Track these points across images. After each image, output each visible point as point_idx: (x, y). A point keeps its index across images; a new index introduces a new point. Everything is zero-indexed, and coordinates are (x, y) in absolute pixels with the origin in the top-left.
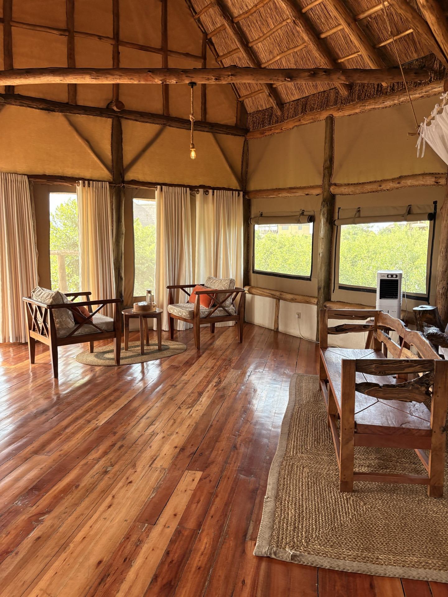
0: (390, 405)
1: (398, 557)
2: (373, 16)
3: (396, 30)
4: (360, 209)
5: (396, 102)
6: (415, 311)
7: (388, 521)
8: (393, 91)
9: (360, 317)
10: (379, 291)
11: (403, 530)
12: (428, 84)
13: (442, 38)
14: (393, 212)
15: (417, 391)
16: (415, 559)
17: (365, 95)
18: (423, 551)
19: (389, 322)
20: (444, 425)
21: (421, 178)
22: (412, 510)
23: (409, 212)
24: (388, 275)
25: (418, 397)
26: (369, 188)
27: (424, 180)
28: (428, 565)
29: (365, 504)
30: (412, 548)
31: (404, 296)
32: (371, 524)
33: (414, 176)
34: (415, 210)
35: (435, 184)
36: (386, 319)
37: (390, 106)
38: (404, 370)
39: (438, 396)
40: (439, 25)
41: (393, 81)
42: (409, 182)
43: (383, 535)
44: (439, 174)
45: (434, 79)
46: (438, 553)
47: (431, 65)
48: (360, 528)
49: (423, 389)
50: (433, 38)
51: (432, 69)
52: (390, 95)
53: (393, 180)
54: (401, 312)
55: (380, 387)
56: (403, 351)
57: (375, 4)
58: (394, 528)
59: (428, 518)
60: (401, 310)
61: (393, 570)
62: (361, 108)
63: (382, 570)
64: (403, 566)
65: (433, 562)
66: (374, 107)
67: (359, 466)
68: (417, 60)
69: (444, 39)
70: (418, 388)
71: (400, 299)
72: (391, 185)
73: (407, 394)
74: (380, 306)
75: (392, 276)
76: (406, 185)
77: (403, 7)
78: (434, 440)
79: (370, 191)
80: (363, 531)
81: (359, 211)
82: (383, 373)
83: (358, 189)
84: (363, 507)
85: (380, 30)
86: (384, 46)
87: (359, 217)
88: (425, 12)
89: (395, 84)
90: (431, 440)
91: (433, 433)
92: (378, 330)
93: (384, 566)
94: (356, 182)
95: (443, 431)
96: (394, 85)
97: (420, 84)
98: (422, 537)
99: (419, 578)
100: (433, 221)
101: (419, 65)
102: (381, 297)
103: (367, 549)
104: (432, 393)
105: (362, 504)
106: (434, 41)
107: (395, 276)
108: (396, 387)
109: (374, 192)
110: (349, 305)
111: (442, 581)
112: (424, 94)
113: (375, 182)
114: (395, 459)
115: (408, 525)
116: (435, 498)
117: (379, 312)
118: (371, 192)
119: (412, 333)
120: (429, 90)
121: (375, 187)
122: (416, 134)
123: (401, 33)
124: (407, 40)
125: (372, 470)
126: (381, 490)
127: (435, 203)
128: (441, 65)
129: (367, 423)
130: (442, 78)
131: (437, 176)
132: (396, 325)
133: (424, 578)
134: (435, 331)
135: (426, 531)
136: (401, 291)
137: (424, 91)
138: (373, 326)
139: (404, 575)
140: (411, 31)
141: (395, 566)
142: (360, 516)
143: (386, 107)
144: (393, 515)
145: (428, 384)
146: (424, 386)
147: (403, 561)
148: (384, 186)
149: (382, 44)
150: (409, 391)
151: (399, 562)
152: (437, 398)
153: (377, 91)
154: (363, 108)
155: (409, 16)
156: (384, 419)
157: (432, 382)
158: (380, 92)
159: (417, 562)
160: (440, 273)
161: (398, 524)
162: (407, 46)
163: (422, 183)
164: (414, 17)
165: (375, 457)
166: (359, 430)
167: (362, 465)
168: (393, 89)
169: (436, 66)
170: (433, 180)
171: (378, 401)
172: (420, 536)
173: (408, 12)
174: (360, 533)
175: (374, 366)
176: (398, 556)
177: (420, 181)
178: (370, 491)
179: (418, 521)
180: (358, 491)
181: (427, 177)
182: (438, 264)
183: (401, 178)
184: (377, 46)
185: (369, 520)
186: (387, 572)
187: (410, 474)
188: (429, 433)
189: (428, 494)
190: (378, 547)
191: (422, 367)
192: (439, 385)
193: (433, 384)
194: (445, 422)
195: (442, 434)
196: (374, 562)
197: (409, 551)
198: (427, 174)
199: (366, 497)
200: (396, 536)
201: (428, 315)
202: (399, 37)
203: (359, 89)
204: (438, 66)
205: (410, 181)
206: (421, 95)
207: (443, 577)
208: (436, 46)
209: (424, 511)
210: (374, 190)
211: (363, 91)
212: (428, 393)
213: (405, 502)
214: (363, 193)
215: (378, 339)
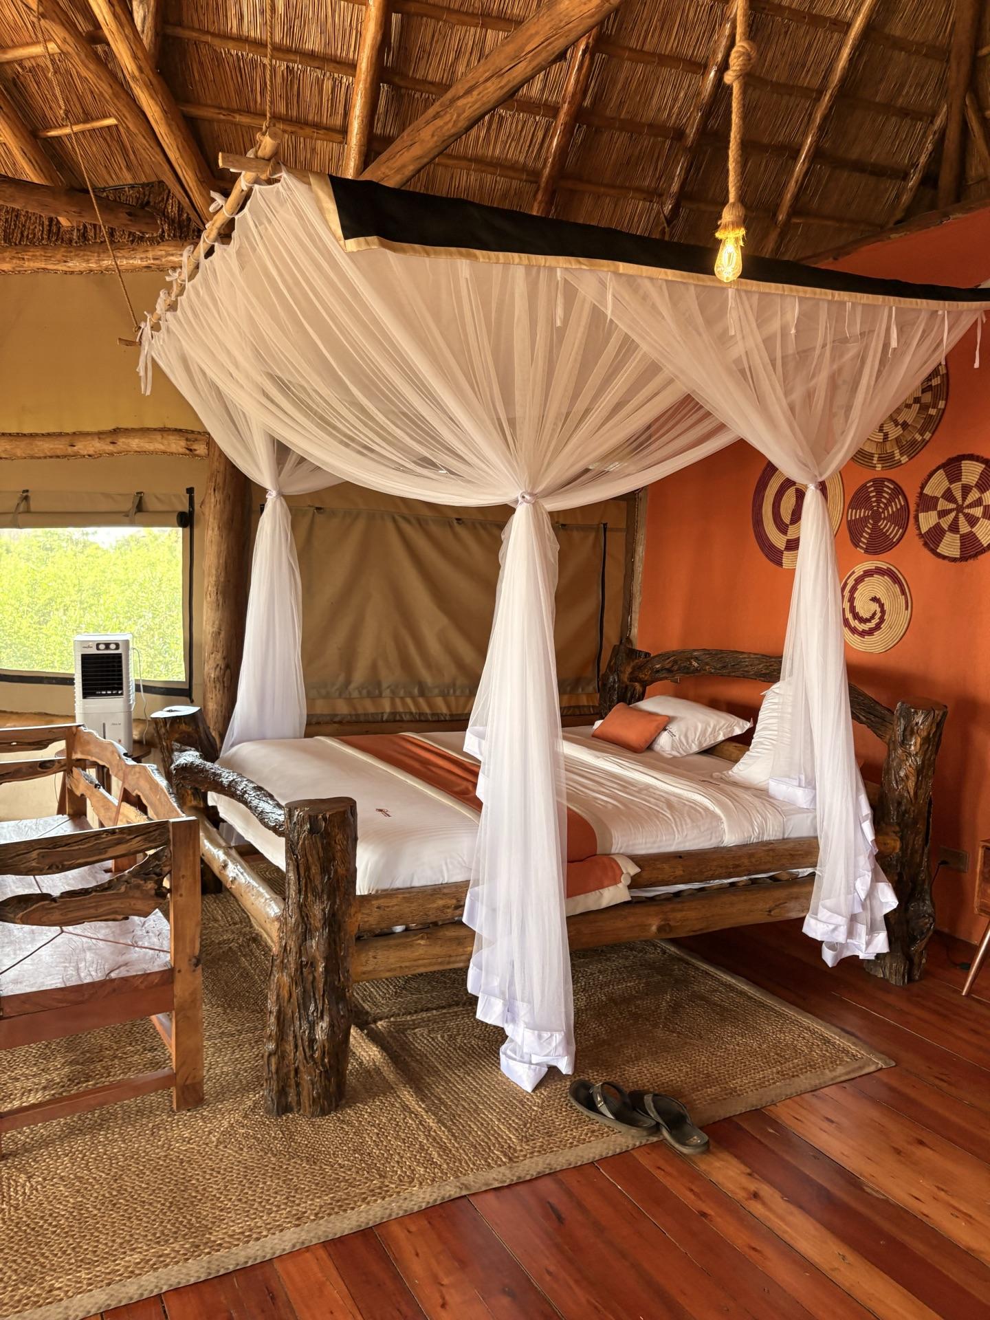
0: (89, 935)
1: (98, 1269)
2: (27, 64)
3: (81, 111)
4: (29, 494)
5: (93, 265)
6: (156, 720)
7: (83, 1196)
8: (83, 241)
9: (29, 744)
10: (80, 680)
11: (114, 1205)
12: (159, 243)
13: (178, 155)
14: (104, 506)
15: (137, 894)
16: (137, 1257)
17: (22, 235)
18: (154, 1234)
19: (94, 749)
20: (197, 952)
21: (159, 437)
22: (137, 1153)
23: (140, 507)
24: (98, 645)
25: (140, 905)
26: (46, 446)
27: (165, 442)
28: (162, 1259)
29: (30, 1177)
30: (131, 1236)
31: (138, 689)
32: (42, 1218)
33: (144, 431)
34: (151, 504)
35: (187, 452)
36: (88, 743)
37: (81, 273)
38: (106, 852)
39: (181, 895)
40: (169, 125)
41: (84, 220)
42: (135, 443)
43: (67, 1232)
44: (193, 432)
45: (169, 236)
46: (185, 1226)
47: (162, 205)
48: (12, 1237)
49: (150, 885)
50: (158, 150)
51: (164, 214)
52: (79, 248)
53: (100, 435)
54: (134, 725)
55: (54, 900)
56: (121, 810)
57: (29, 40)
58: (95, 1207)
59: (171, 1159)
60: (131, 721)
61: (85, 1302)
62: (14, 261)
63: (60, 1313)
64: (109, 1284)
65: (173, 1250)
66: (43, 266)
67: (23, 1094)
68: (132, 187)
69: (182, 157)
70: (138, 887)
71: (129, 696)
72: (96, 446)
73: (116, 904)
74: (85, 715)
75: (107, 646)
76: (129, 449)
77: (92, 66)
78: (180, 989)
79: (49, 454)
80: (21, 1240)
81: (26, 498)
82: (57, 867)
83: (20, 448)
84: (23, 1186)
85: (45, 100)
86: (58, 138)
87: (28, 511)
88: (138, 89)
89: (89, 227)
90: (172, 990)
91: (177, 974)
92: (74, 769)
93: (64, 1303)
94: (14, 430)
95: (196, 965)
96: (85, 227)
97: (141, 239)
98: (155, 1205)
99: (142, 1295)
100: (188, 529)
101: (138, 199)
102: (86, 694)
103: (29, 1279)
104: (169, 891)
105: (23, 1178)
106: (162, 155)
107: (113, 646)
108: (90, 893)
109: (58, 457)
110: (14, 717)
111: (188, 1281)
112: (152, 261)
113: (60, 435)
114: (111, 1053)
115: (126, 1190)
116: (189, 1110)
117: (74, 729)
118: (51, 457)
119: (137, 769)
120: (162, 256)
121: (59, 446)
122: (134, 344)
123: (93, 120)
124: (108, 139)
125: (53, 1095)
126: (72, 1132)
127: (190, 491)
128: (181, 210)
129: (29, 990)
130: (186, 237)
131: (190, 436)
132: (108, 754)
133: (152, 1291)
134: (190, 759)
135: (165, 1188)
136: (128, 678)
137: (150, 255)
138: (63, 763)
139: (109, 1302)
140: (111, 121)
141: (91, 1290)
142: (16, 1209)
143: (72, 273)
144: (95, 1178)
145: (158, 875)
146: (150, 879)
147: (109, 1273)
148: (83, 447)
149: (53, 133)
150: (119, 896)
151: (99, 1279)
152: (179, 898)
153: (50, 231)
154: (21, 262)
155: (104, 88)
156: (71, 971)
157: (166, 869)
158: (54, 236)
159: (139, 1263)
160: (209, 637)
161: (103, 1195)
162: (107, 152)
163: (162, 447)
164: (115, 95)
165: (63, 1061)
166: (8, 1010)
167: (30, 1090)
168: (84, 236)
169: (172, 210)
170: (183, 443)
171: (62, 932)
172: (151, 1204)
173: (101, 80)
174: (11, 1248)
175: (34, 854)
176: (98, 1266)
177: (156, 444)
178: (46, 1143)
179: (148, 1173)
180: (14, 1154)
181: (171, 437)
182: (205, 618)
183: (116, 431)
184: (42, 134)
185: (36, 1210)
186: (70, 1313)
187: (141, 1075)
188: (168, 976)
189: (174, 1106)
190: (53, 1265)
191: (145, 839)
192: (183, 872)
193: (170, 872)
194: (198, 945)
195: (194, 971)
196: (41, 1302)
197: (125, 1245)
198: (169, 430)
199: (34, 1161)
200: (98, 1223)
201: (183, 727)
202: (88, 126)
203: (7, 219)
204: (175, 209)
205: (137, 440)
206: (145, 263)
207: (192, 1273)
208: (166, 167)
209: (163, 1146)
210: (59, 453)
211: (15, 225)
212: (161, 893)
213: (124, 1141)
214: (32, 457)
215: (74, 789)
